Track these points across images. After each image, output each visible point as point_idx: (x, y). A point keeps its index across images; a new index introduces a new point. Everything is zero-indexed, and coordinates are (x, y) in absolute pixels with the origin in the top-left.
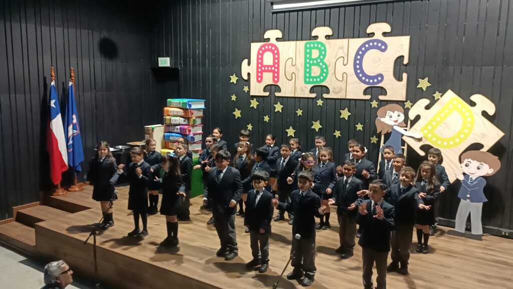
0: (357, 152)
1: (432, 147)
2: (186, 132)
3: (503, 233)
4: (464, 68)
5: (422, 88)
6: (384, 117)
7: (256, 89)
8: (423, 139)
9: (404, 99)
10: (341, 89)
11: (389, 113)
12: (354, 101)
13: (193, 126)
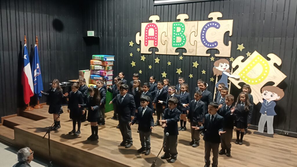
0: (202, 86)
1: (245, 84)
2: (103, 75)
3: (285, 133)
4: (264, 38)
5: (239, 50)
6: (218, 66)
7: (145, 50)
8: (240, 79)
9: (229, 56)
10: (193, 50)
11: (221, 64)
12: (201, 57)
13: (108, 71)
